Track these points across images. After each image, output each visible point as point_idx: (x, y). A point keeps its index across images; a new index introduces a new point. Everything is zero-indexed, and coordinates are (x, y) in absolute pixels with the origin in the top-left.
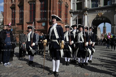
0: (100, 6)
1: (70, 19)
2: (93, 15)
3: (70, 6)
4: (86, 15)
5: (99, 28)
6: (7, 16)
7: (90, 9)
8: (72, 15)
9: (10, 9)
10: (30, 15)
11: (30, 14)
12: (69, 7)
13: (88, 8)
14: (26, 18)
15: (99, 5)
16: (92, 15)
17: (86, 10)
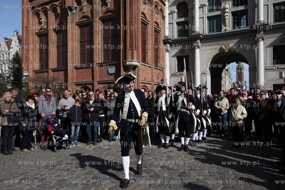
0: (226, 30)
1: (164, 57)
2: (212, 47)
3: (163, 29)
4: (198, 47)
5: (227, 70)
6: (31, 52)
7: (206, 36)
8: (169, 48)
9: (37, 38)
10: (81, 50)
11: (81, 47)
12: (162, 32)
13: (201, 33)
14: (72, 57)
15: (223, 28)
16: (209, 47)
17: (198, 37)
